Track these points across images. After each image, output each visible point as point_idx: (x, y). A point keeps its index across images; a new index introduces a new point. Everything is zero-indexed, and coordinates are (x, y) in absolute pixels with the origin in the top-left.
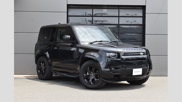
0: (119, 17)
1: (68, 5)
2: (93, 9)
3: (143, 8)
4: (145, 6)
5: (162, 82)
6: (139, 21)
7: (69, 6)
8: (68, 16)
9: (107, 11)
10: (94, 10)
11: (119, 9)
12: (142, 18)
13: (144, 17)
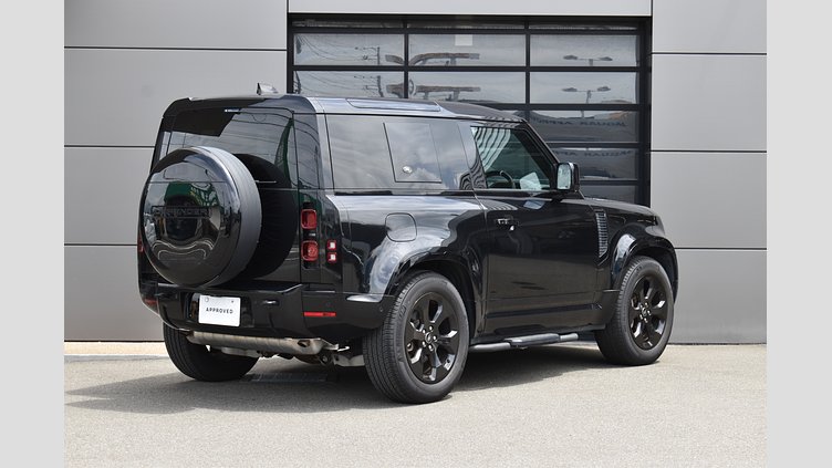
0: (528, 69)
1: (292, 18)
2: (406, 33)
3: (641, 28)
4: (650, 19)
5: (728, 373)
6: (624, 88)
7: (298, 24)
8: (292, 68)
9: (471, 44)
10: (413, 39)
11: (528, 33)
12: (634, 74)
13: (643, 70)
